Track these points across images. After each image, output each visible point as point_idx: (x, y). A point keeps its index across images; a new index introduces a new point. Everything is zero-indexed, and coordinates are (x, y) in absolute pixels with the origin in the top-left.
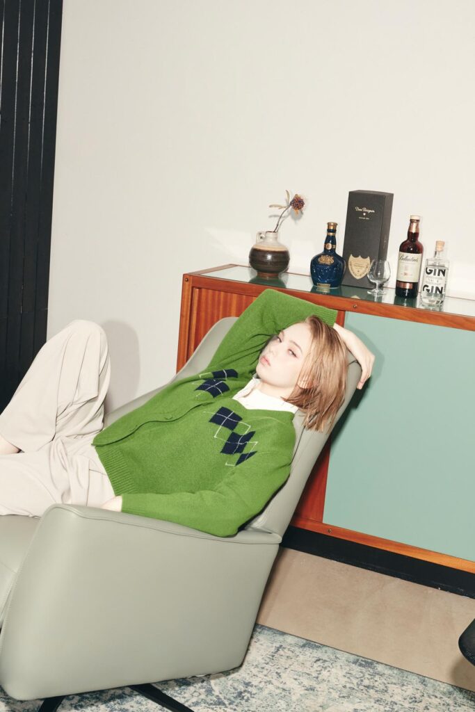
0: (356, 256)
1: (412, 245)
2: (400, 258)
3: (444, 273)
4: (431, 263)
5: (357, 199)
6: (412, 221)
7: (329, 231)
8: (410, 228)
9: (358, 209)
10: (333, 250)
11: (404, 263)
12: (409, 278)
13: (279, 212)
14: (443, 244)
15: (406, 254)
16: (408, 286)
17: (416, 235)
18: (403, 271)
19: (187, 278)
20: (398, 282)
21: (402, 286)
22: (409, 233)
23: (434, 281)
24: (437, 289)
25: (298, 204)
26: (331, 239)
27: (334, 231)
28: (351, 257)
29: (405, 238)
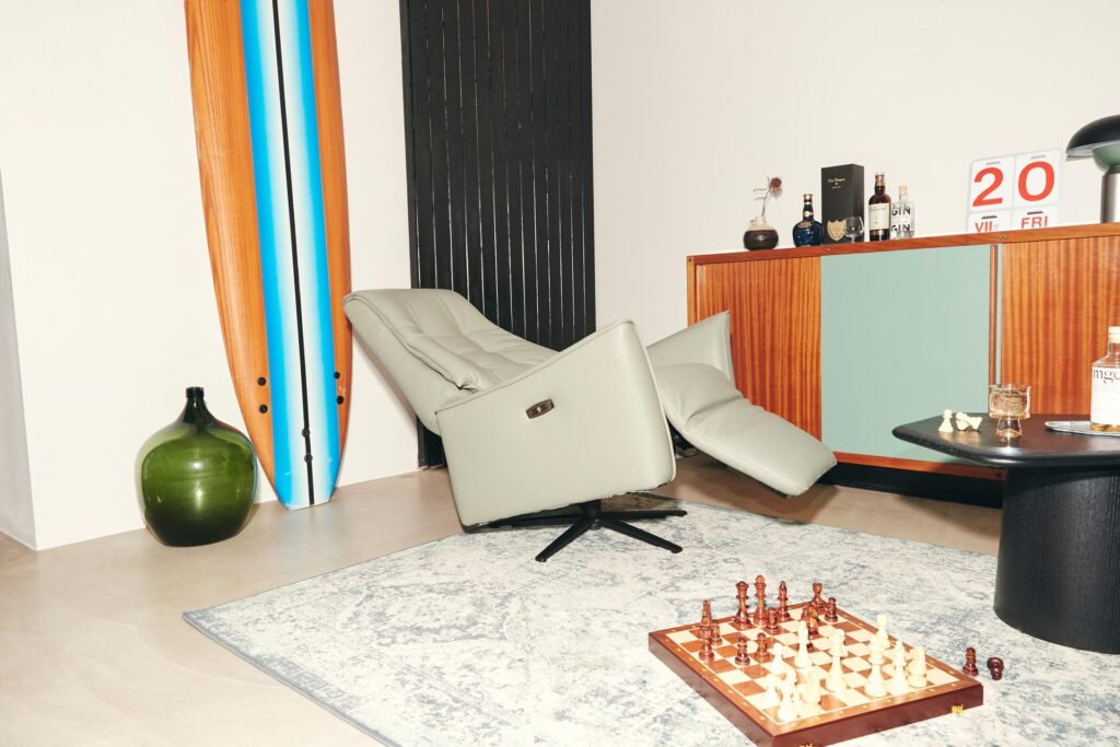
0: (833, 221)
1: (880, 196)
2: (870, 210)
3: (909, 212)
4: (898, 206)
5: (828, 174)
6: (877, 177)
7: (806, 201)
8: (876, 183)
9: (830, 181)
10: (811, 217)
11: (874, 214)
12: (881, 225)
13: (763, 194)
14: (906, 188)
15: (874, 206)
16: (881, 233)
17: (883, 188)
18: (873, 221)
19: (689, 259)
20: (871, 232)
21: (874, 234)
22: (877, 188)
23: (902, 220)
24: (905, 226)
25: (776, 183)
26: (808, 208)
27: (810, 200)
28: (830, 223)
29: (873, 193)
